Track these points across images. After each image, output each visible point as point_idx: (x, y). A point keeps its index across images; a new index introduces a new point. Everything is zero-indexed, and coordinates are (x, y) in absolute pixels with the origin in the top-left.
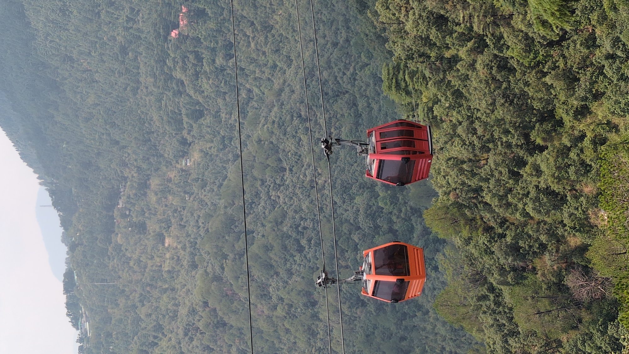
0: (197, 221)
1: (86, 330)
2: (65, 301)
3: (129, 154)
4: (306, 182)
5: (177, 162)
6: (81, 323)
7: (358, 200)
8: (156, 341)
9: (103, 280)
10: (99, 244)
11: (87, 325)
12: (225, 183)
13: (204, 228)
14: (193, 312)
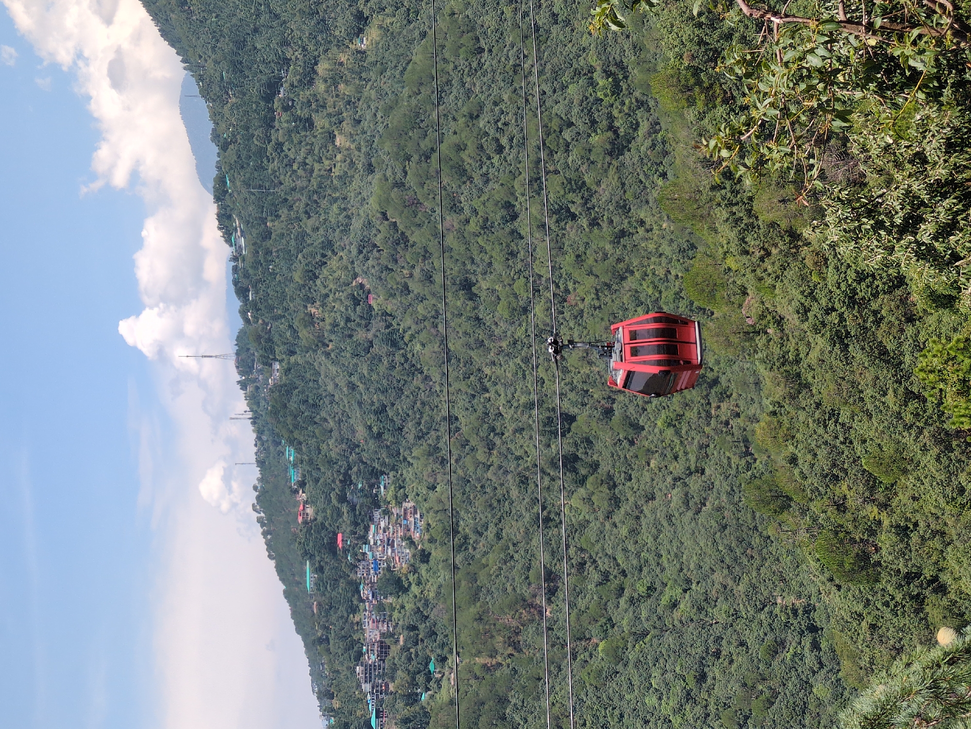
0: (375, 115)
1: (240, 247)
2: (216, 211)
3: (292, 31)
4: (507, 67)
5: (351, 41)
6: (235, 238)
7: (572, 89)
8: (324, 260)
9: (260, 187)
10: (256, 142)
11: (242, 241)
12: (410, 67)
13: (383, 123)
14: (369, 224)
